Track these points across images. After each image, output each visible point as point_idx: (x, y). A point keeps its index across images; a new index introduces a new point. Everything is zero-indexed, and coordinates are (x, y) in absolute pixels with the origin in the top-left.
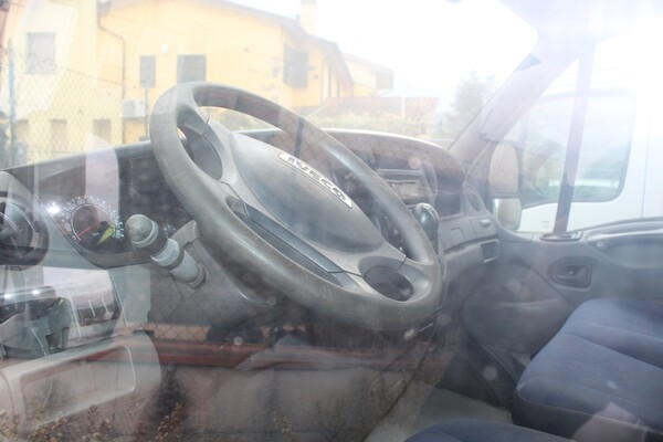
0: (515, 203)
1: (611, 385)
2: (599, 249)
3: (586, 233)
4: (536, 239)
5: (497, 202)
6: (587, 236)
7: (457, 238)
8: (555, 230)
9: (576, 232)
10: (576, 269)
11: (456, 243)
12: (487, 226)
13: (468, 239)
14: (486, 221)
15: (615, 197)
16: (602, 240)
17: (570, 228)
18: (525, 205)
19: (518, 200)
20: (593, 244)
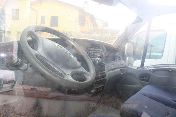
0: (132, 59)
1: (146, 107)
2: (151, 71)
3: (148, 67)
4: (136, 68)
5: (127, 58)
6: (149, 68)
8: (141, 66)
9: (146, 67)
10: (146, 77)
11: (113, 68)
12: (122, 64)
13: (116, 67)
14: (122, 63)
15: (160, 58)
16: (152, 69)
17: (144, 66)
18: (135, 59)
20: (150, 70)
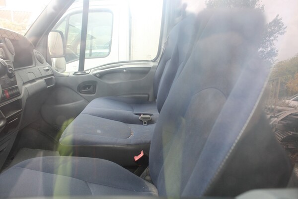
0: (63, 60)
2: (97, 77)
3: (92, 70)
4: (71, 75)
5: (54, 60)
6: (93, 72)
7: (31, 77)
8: (79, 70)
9: (88, 70)
10: (89, 86)
11: (30, 79)
12: (48, 70)
13: (37, 77)
14: (46, 68)
15: (108, 55)
16: (98, 73)
17: (85, 69)
19: (64, 58)
20: (95, 75)
